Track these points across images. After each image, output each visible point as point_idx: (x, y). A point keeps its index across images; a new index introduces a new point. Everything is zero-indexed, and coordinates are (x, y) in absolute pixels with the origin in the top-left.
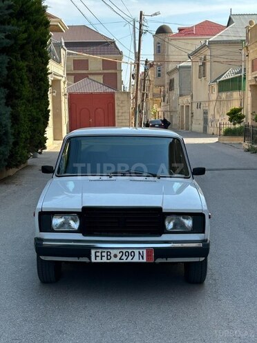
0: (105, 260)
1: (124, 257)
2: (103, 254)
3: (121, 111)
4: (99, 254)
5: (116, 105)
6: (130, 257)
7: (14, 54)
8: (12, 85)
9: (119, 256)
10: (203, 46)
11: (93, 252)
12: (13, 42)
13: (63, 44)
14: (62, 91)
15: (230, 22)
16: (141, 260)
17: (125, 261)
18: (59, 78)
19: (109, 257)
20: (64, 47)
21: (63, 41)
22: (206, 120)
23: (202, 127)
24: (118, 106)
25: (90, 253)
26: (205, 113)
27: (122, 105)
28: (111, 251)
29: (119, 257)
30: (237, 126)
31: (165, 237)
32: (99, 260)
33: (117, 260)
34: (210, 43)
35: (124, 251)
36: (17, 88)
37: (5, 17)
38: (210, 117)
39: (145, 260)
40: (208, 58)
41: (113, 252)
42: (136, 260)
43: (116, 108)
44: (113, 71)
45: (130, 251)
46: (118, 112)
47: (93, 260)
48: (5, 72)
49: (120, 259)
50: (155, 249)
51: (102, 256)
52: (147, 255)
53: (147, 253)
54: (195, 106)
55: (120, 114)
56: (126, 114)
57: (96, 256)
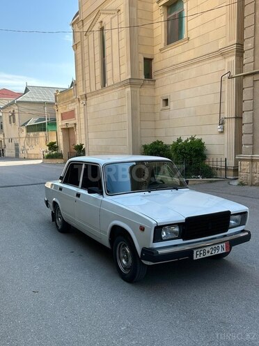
0: (202, 256)
2: (202, 252)
4: (198, 253)
6: (217, 251)
10: (12, 104)
11: (195, 252)
15: (27, 90)
17: (214, 254)
19: (205, 254)
22: (17, 150)
23: (14, 154)
26: (17, 145)
28: (205, 249)
30: (54, 152)
31: (230, 231)
32: (198, 257)
33: (209, 255)
34: (18, 102)
35: (213, 247)
38: (21, 147)
39: (225, 251)
40: (16, 111)
41: (207, 249)
42: (220, 252)
45: (217, 246)
47: (195, 258)
49: (211, 253)
51: (200, 254)
52: (226, 247)
54: (6, 141)
57: (197, 255)
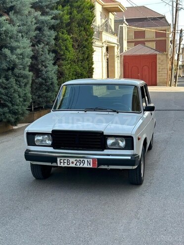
0: (66, 165)
1: (78, 164)
2: (65, 161)
3: (161, 68)
4: (62, 161)
5: (158, 63)
6: (82, 164)
7: (62, 29)
8: (59, 51)
9: (75, 162)
11: (58, 159)
12: (58, 21)
13: (125, 21)
14: (116, 54)
16: (89, 166)
17: (78, 166)
18: (114, 45)
19: (69, 163)
20: (126, 22)
21: (125, 18)
24: (159, 64)
25: (57, 160)
27: (162, 63)
28: (70, 159)
29: (75, 164)
31: (106, 152)
32: (62, 165)
33: (73, 165)
35: (78, 160)
36: (62, 53)
37: (53, 5)
39: (91, 166)
42: (86, 166)
43: (158, 65)
44: (163, 39)
45: (82, 160)
46: (159, 69)
47: (59, 165)
48: (53, 42)
49: (76, 165)
50: (98, 159)
51: (64, 163)
52: (93, 163)
53: (93, 161)
55: (160, 70)
56: (165, 70)
57: (60, 162)
